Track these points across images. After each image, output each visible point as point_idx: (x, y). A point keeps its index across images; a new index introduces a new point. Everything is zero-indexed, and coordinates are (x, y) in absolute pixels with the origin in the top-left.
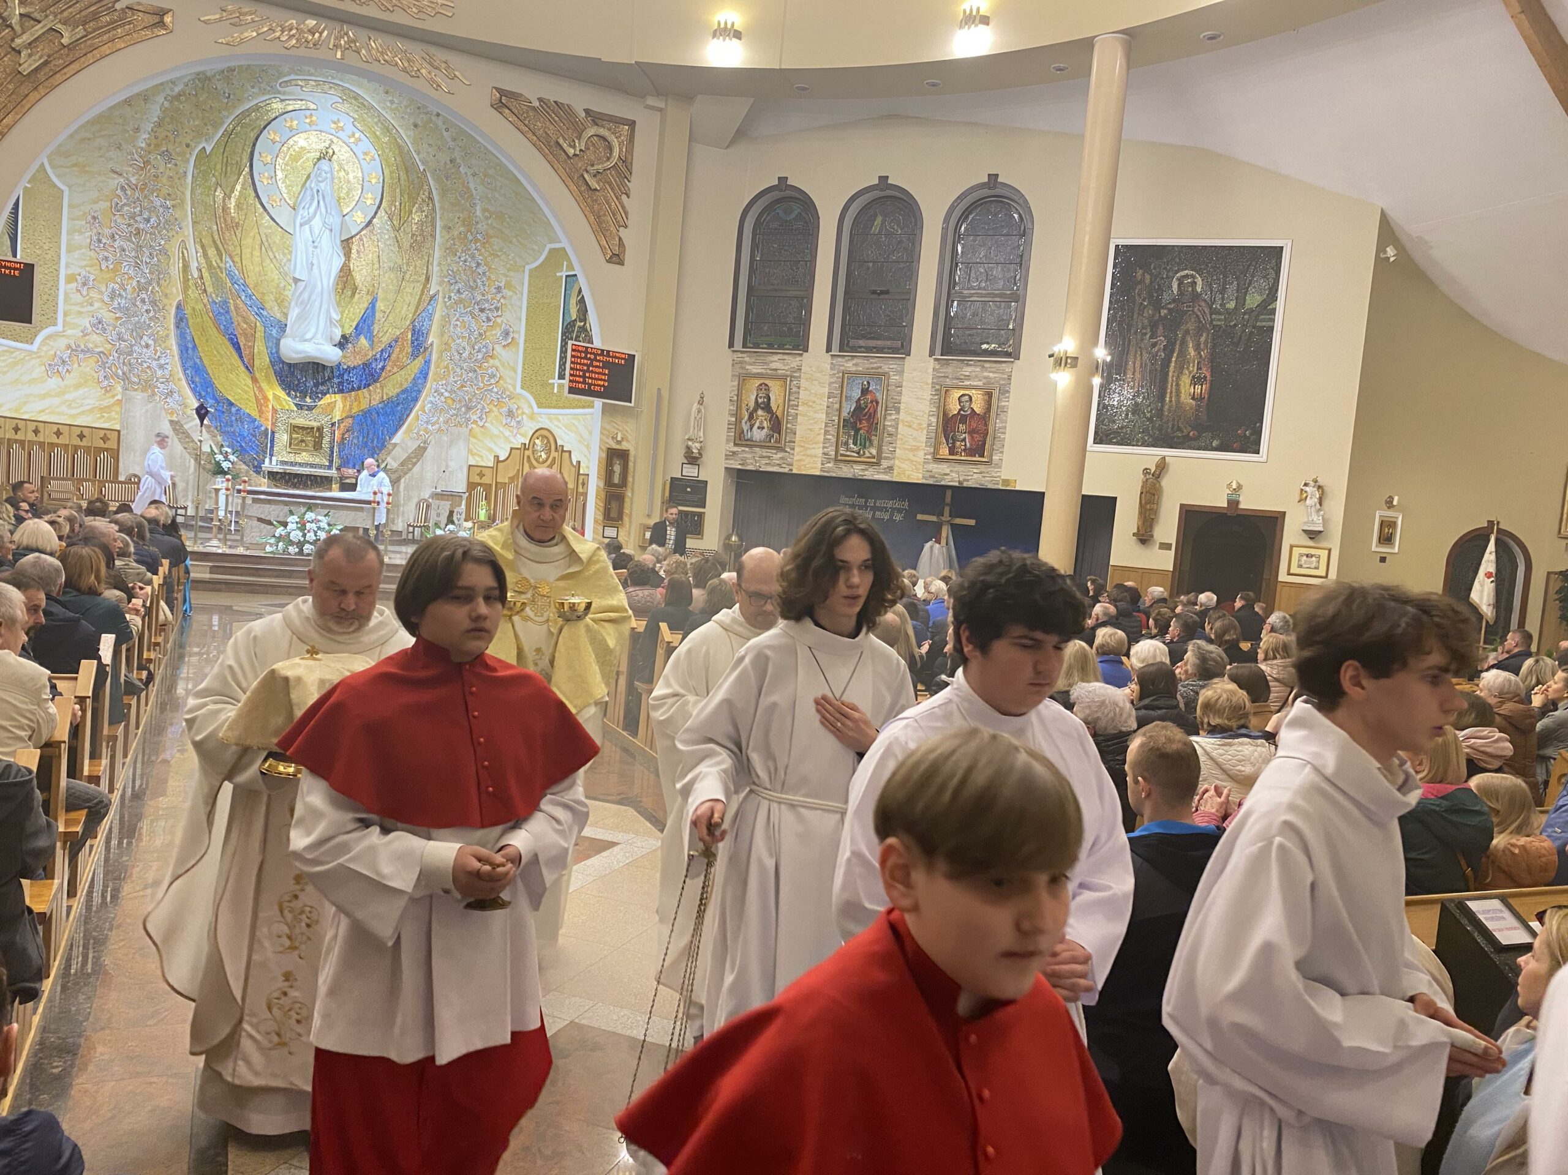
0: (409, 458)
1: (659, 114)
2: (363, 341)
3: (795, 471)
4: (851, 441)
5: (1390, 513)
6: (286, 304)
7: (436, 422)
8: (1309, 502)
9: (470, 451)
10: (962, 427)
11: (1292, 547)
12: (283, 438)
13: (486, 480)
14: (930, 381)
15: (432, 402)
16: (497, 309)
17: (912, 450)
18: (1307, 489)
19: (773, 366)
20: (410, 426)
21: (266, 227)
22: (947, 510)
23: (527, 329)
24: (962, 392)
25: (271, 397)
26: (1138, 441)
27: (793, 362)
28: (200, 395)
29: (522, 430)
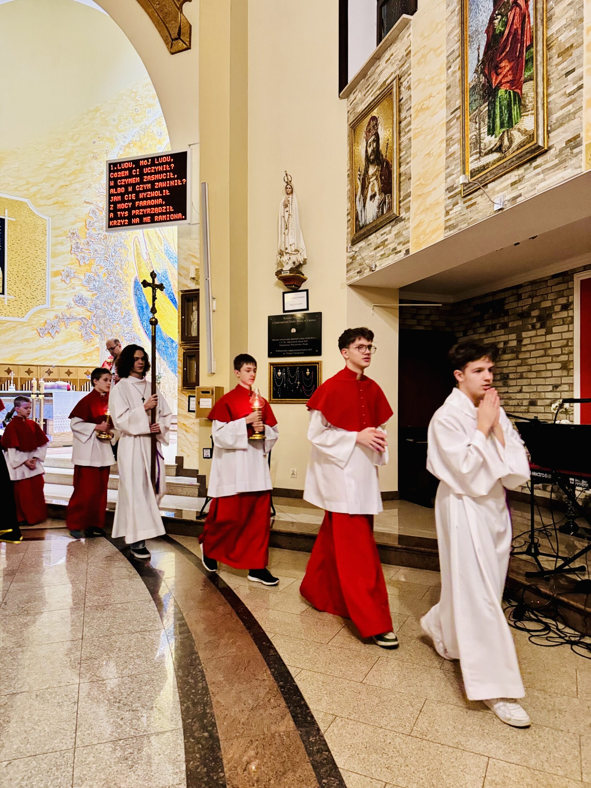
3: (412, 251)
27: (400, 49)
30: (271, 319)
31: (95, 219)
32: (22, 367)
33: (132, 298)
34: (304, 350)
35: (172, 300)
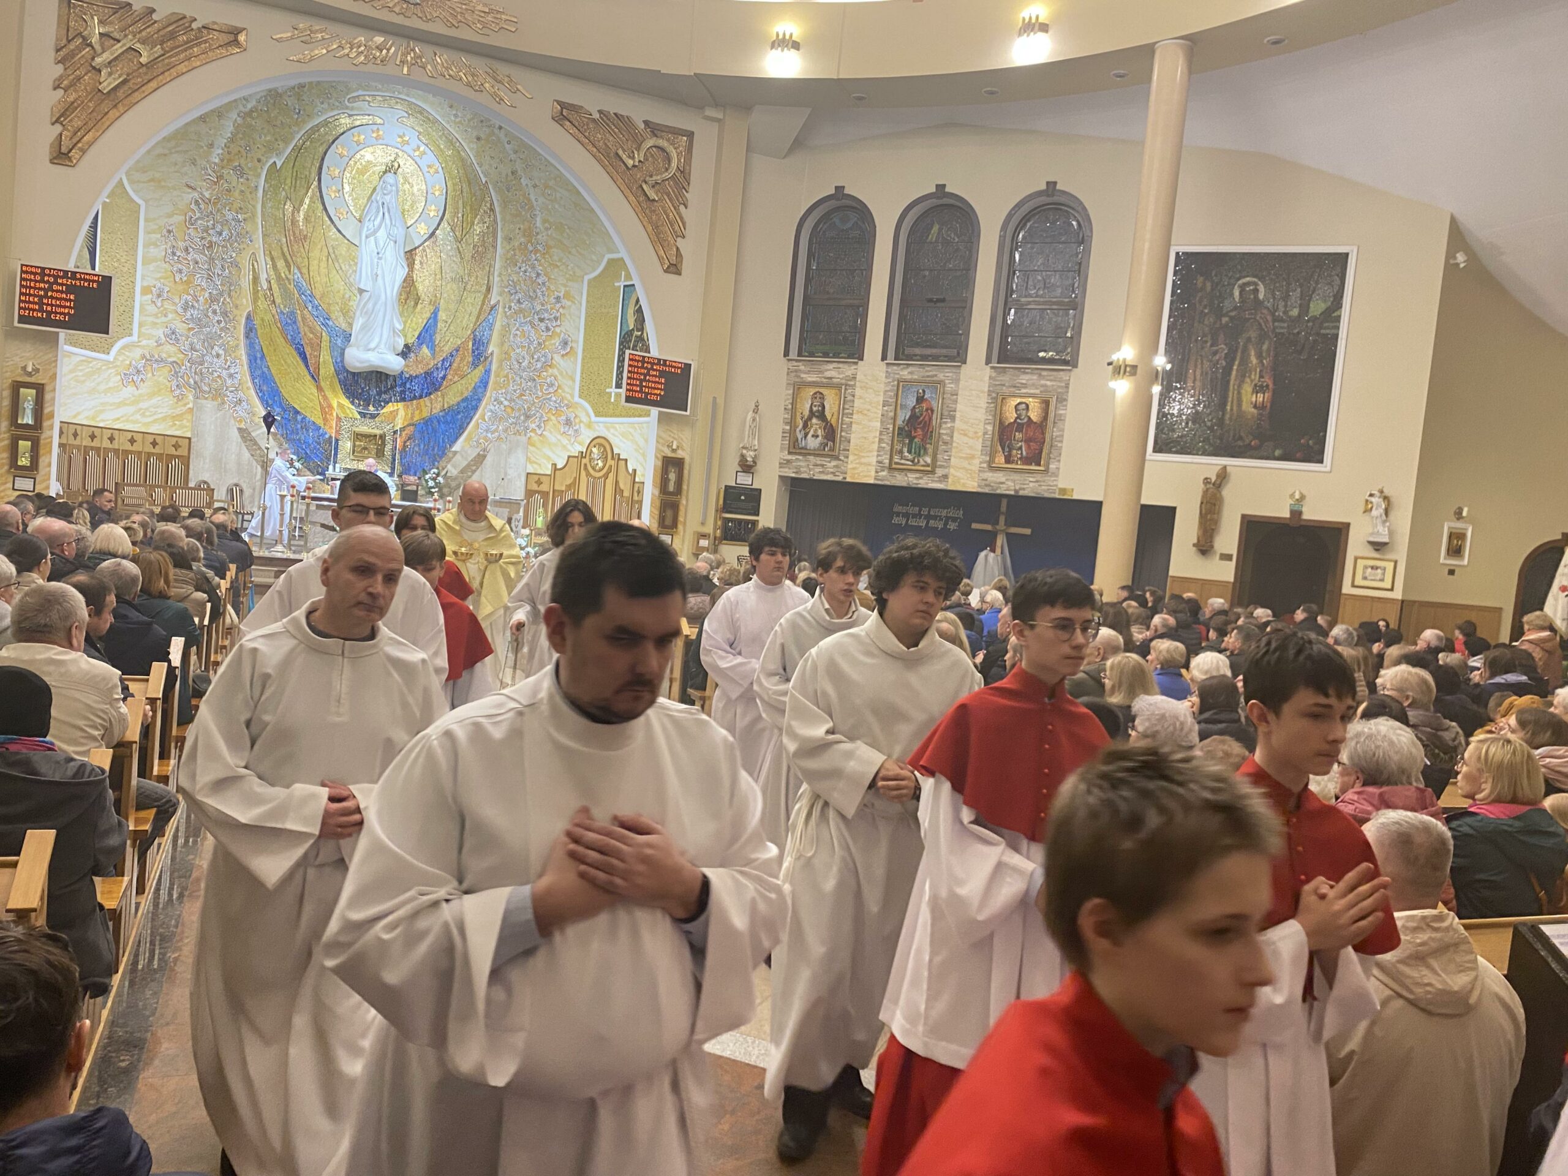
0: (468, 466)
1: (716, 125)
2: (425, 350)
3: (849, 480)
4: (905, 450)
5: (1459, 525)
6: (351, 314)
7: (496, 430)
8: (1374, 513)
9: (528, 459)
10: (1018, 435)
11: (1356, 559)
12: (346, 445)
13: (544, 487)
14: (986, 389)
15: (491, 411)
16: (556, 319)
17: (966, 458)
18: (1373, 499)
19: (828, 374)
20: (469, 434)
21: (333, 240)
22: (1002, 519)
23: (586, 340)
24: (1019, 400)
25: (335, 405)
26: (1198, 450)
27: (848, 370)
28: (267, 403)
29: (580, 439)
30: (727, 488)
34: (748, 511)
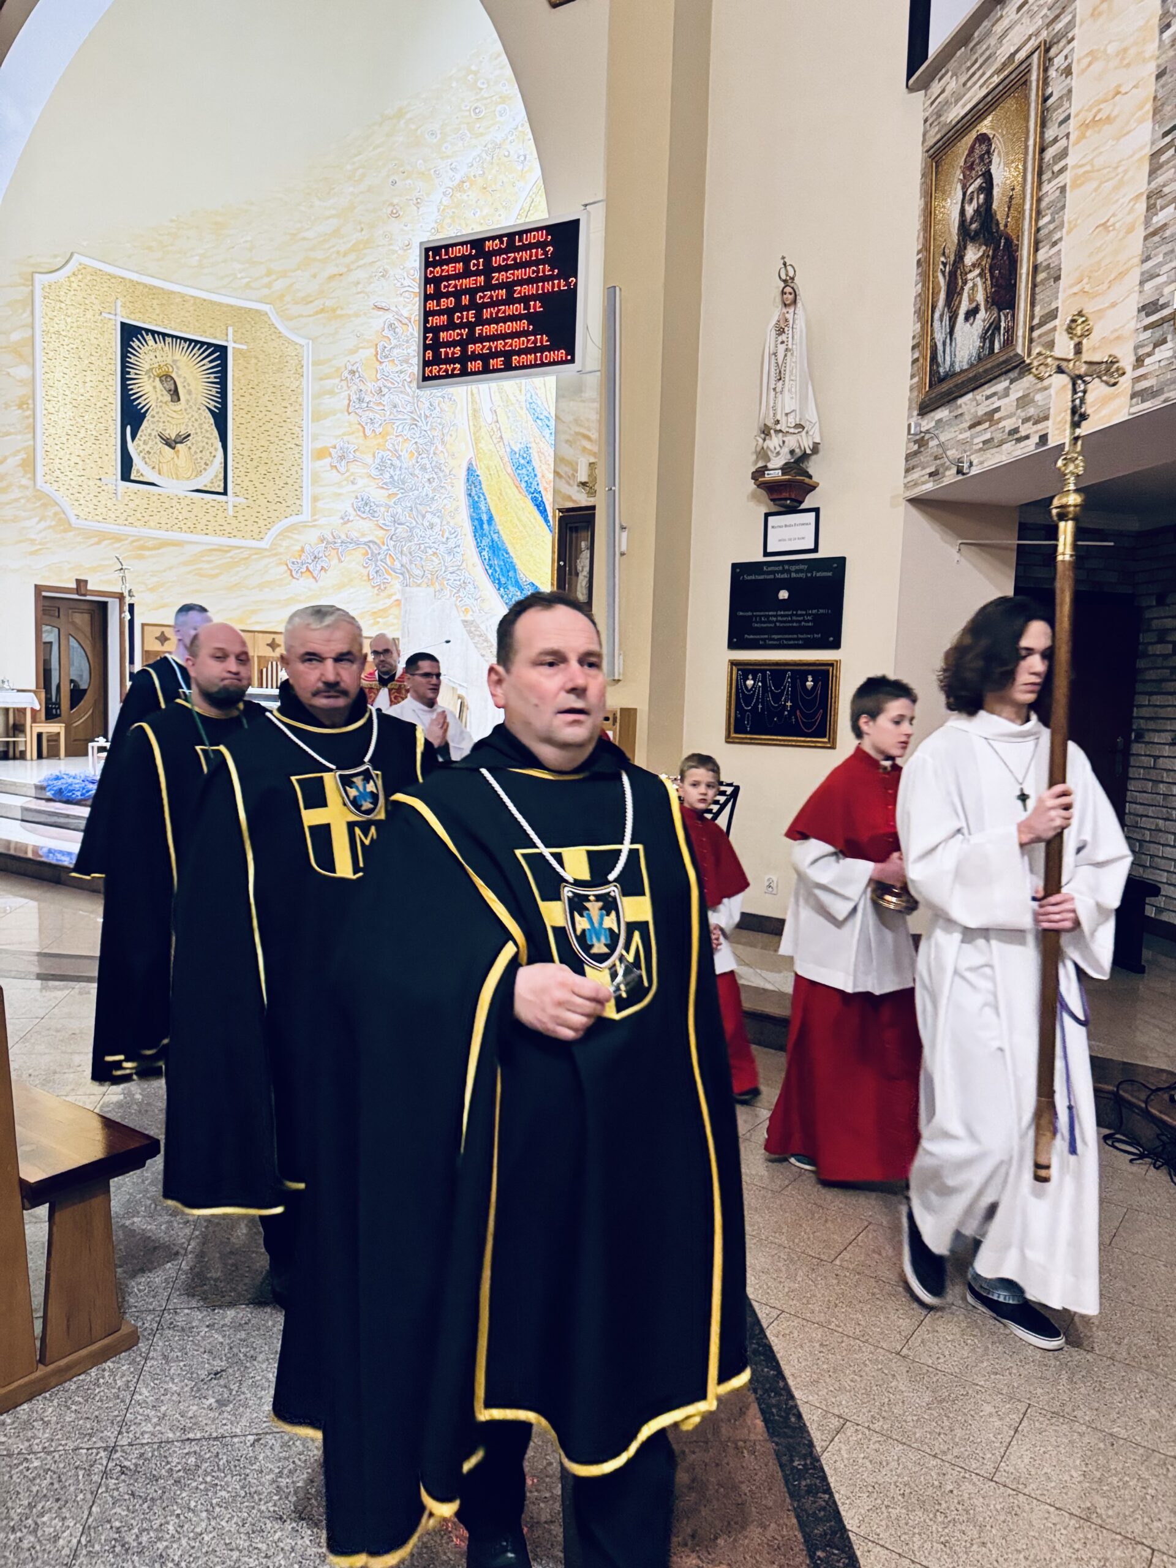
28: (499, 583)
30: (739, 570)
31: (394, 342)
32: (261, 635)
33: (463, 502)
34: (804, 636)
35: (538, 506)
